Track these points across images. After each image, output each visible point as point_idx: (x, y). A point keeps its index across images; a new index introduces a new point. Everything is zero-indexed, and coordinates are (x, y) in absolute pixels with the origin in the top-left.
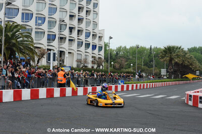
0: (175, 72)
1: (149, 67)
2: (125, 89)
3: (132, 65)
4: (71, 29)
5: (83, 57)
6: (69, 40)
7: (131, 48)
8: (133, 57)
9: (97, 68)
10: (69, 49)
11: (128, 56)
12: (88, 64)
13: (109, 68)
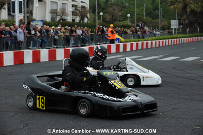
0: (191, 24)
1: (153, 18)
2: (121, 50)
3: (129, 15)
5: (60, 6)
8: (130, 4)
9: (80, 21)
11: (123, 4)
12: (67, 15)
13: (97, 21)
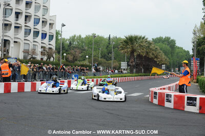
0: (137, 66)
1: (107, 60)
3: (87, 57)
4: (18, 14)
5: (31, 47)
6: (15, 27)
7: (87, 37)
8: (89, 48)
9: (47, 60)
10: (15, 38)
11: (83, 47)
12: (37, 55)
13: (61, 60)
